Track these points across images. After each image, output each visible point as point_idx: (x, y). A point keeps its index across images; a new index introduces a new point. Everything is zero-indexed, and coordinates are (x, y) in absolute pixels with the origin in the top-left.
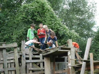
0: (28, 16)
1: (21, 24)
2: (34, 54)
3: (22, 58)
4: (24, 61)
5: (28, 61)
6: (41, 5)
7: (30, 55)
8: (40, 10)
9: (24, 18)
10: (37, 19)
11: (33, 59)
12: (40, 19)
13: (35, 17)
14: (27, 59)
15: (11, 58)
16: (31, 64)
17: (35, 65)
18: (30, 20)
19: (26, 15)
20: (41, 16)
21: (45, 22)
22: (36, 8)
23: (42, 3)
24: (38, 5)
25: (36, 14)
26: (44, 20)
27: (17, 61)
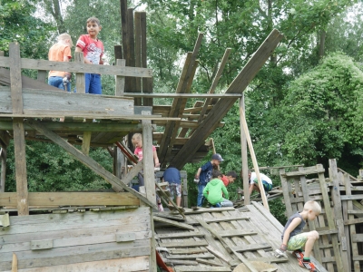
0: (316, 102)
1: (301, 119)
2: (354, 184)
3: (334, 191)
4: (337, 198)
5: (344, 197)
6: (342, 74)
7: (347, 186)
8: (340, 84)
9: (307, 106)
10: (334, 105)
11: (354, 193)
12: (342, 106)
13: (330, 103)
14: (343, 193)
15: (315, 192)
16: (350, 204)
17: (358, 205)
18: (321, 109)
19: (312, 99)
20: (342, 98)
21: (355, 110)
22: (330, 80)
23: (343, 69)
24: (335, 73)
25: (332, 94)
26: (351, 106)
27: (326, 197)
